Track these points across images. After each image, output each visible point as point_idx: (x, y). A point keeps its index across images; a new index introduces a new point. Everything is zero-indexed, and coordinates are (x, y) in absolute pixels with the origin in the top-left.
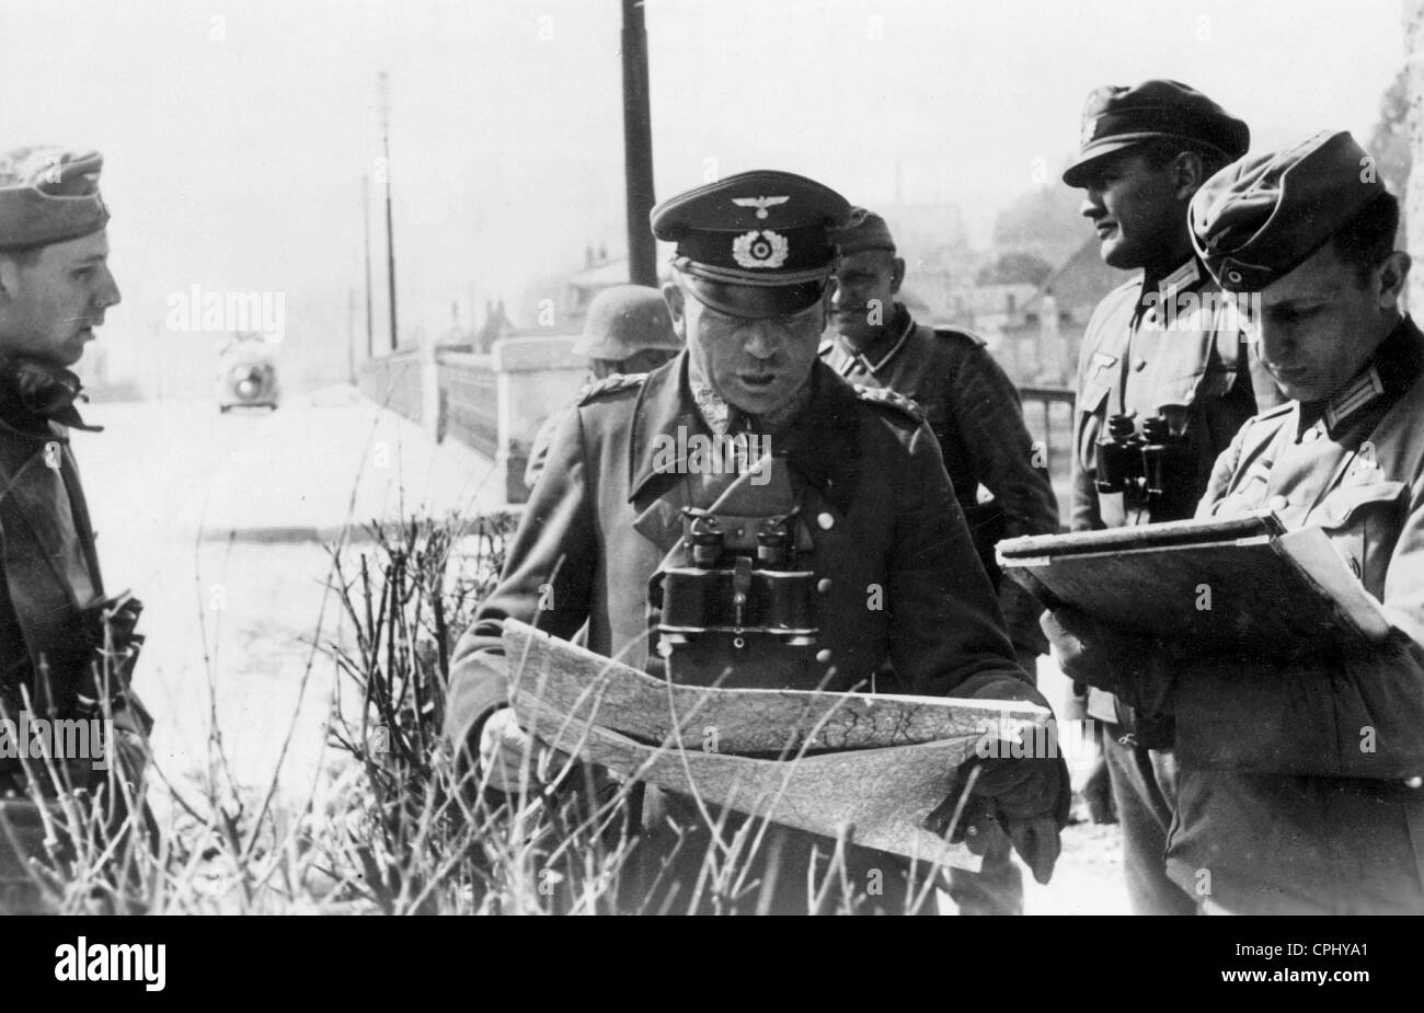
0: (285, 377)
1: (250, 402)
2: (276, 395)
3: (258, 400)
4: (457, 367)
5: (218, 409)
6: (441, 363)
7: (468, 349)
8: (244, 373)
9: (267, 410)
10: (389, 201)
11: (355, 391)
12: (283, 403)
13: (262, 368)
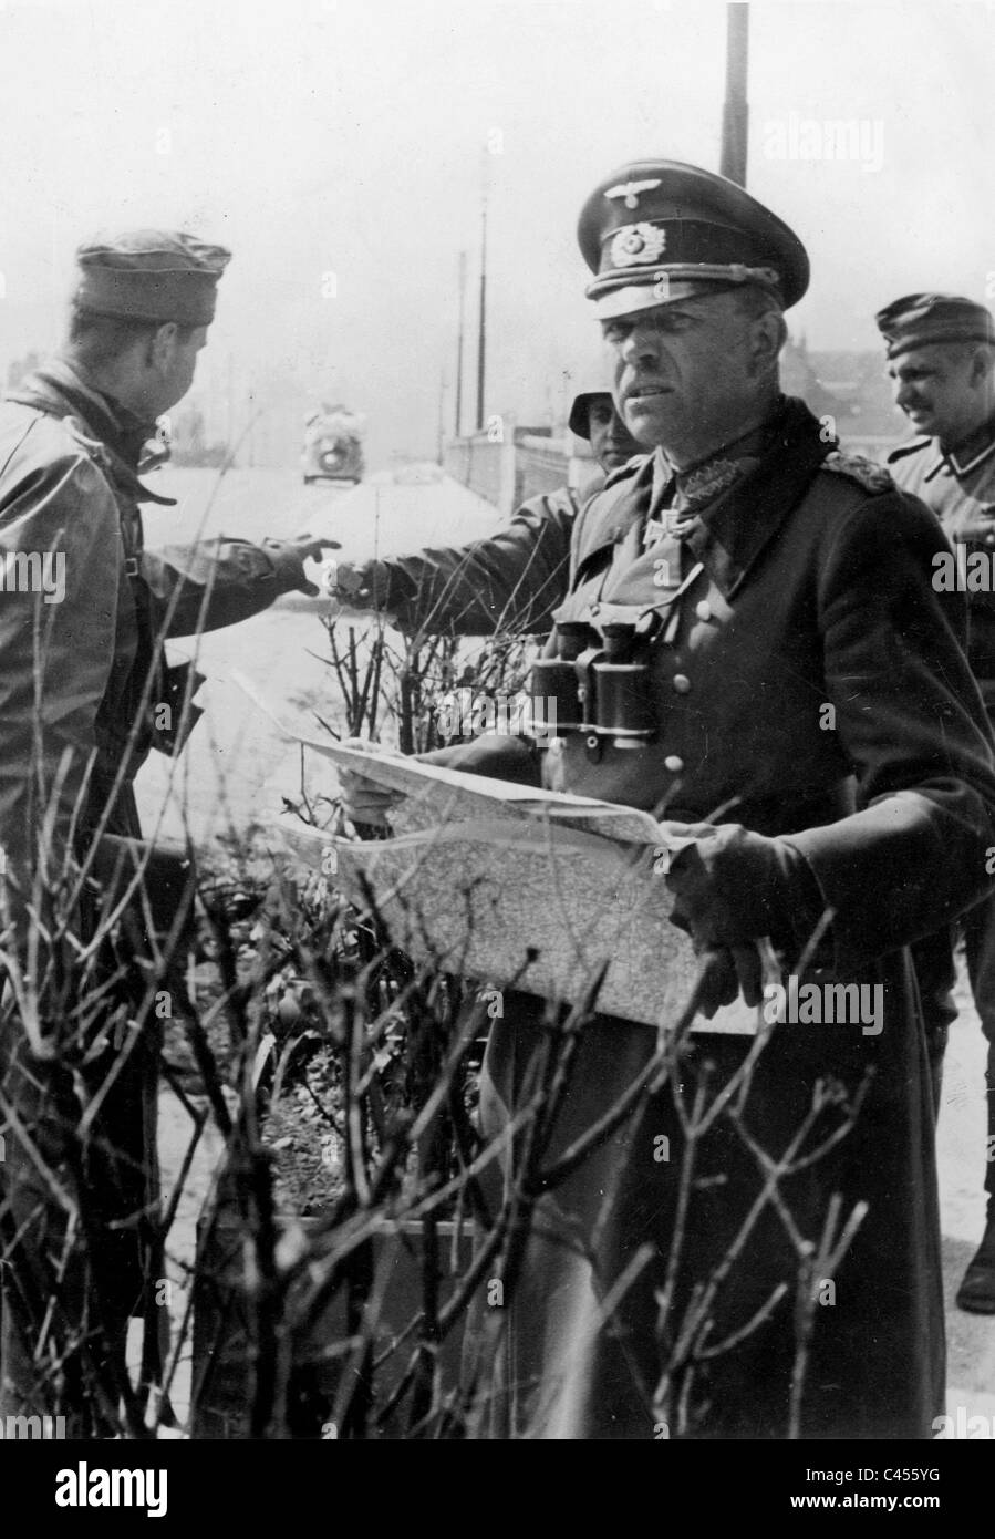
0: (368, 452)
1: (331, 474)
2: (360, 468)
3: (341, 473)
4: (534, 450)
5: (302, 480)
6: (520, 446)
7: (546, 432)
8: (328, 446)
9: (350, 483)
10: (483, 278)
11: (438, 470)
12: (369, 477)
13: (347, 440)
